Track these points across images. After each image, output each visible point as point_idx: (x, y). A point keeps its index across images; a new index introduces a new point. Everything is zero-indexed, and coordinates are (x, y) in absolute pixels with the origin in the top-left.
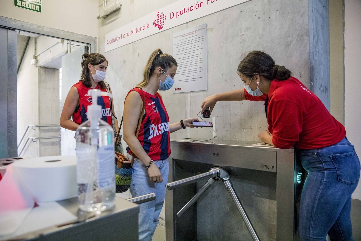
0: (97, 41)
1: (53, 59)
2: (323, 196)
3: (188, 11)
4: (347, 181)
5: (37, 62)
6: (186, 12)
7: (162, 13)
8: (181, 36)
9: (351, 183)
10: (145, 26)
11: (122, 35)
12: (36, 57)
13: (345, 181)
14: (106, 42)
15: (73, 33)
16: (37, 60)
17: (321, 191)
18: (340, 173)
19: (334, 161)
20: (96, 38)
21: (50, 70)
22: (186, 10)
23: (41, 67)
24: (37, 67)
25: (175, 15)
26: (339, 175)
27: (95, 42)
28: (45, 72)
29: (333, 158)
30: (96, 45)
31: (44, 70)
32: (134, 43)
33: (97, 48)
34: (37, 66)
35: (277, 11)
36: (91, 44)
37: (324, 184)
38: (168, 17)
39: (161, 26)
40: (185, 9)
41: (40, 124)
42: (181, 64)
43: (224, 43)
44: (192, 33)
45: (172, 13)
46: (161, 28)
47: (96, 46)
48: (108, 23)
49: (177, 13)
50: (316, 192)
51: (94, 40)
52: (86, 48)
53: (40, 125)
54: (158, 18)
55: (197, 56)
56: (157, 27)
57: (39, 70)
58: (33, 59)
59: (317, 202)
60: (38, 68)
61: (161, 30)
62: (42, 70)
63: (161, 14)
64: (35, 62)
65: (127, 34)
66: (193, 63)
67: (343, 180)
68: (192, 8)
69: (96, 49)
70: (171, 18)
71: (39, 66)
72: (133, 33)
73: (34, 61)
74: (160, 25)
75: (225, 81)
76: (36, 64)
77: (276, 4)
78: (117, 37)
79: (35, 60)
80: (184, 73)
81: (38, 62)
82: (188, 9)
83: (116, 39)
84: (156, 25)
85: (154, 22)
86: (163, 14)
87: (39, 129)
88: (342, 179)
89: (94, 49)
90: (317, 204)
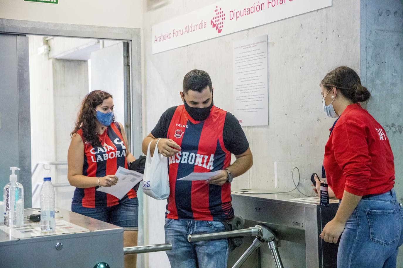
0: (142, 34)
1: (76, 49)
2: (356, 256)
3: (248, 13)
4: (381, 241)
5: (49, 50)
6: (246, 14)
7: (220, 9)
8: (242, 47)
9: (385, 243)
10: (201, 24)
11: (175, 32)
12: (47, 41)
13: (379, 240)
14: (153, 39)
15: (105, 27)
16: (49, 47)
17: (353, 251)
18: (373, 231)
19: (368, 217)
20: (140, 29)
21: (72, 64)
22: (246, 11)
23: (57, 59)
24: (49, 59)
25: (235, 15)
26: (372, 233)
27: (139, 37)
28: (64, 68)
29: (368, 214)
30: (140, 41)
31: (62, 63)
32: (189, 46)
33: (142, 45)
34: (50, 57)
35: (333, 31)
36: (132, 41)
37: (356, 243)
38: (227, 17)
39: (220, 29)
40: (245, 9)
41: (57, 160)
42: (242, 86)
43: (284, 64)
44: (253, 45)
45: (232, 12)
46: (220, 31)
47: (140, 43)
48: (156, 8)
49: (237, 13)
50: (349, 252)
51: (137, 33)
52: (126, 45)
53: (57, 163)
54: (216, 16)
55: (258, 78)
56: (215, 28)
57: (53, 65)
58: (42, 44)
59: (350, 264)
60: (51, 61)
61: (220, 34)
62: (58, 65)
63: (219, 11)
64: (46, 51)
65: (180, 32)
66: (254, 88)
67: (376, 239)
68: (253, 10)
69: (140, 48)
70: (230, 19)
71: (54, 58)
72: (187, 31)
73: (45, 49)
74: (218, 26)
75: (286, 116)
76: (48, 54)
77: (333, 22)
78: (168, 33)
79: (46, 47)
80: (245, 100)
81: (51, 50)
82: (248, 10)
83: (167, 37)
84: (214, 26)
85: (212, 20)
86: (221, 11)
87: (56, 168)
88: (375, 237)
89: (137, 48)
90: (350, 265)
